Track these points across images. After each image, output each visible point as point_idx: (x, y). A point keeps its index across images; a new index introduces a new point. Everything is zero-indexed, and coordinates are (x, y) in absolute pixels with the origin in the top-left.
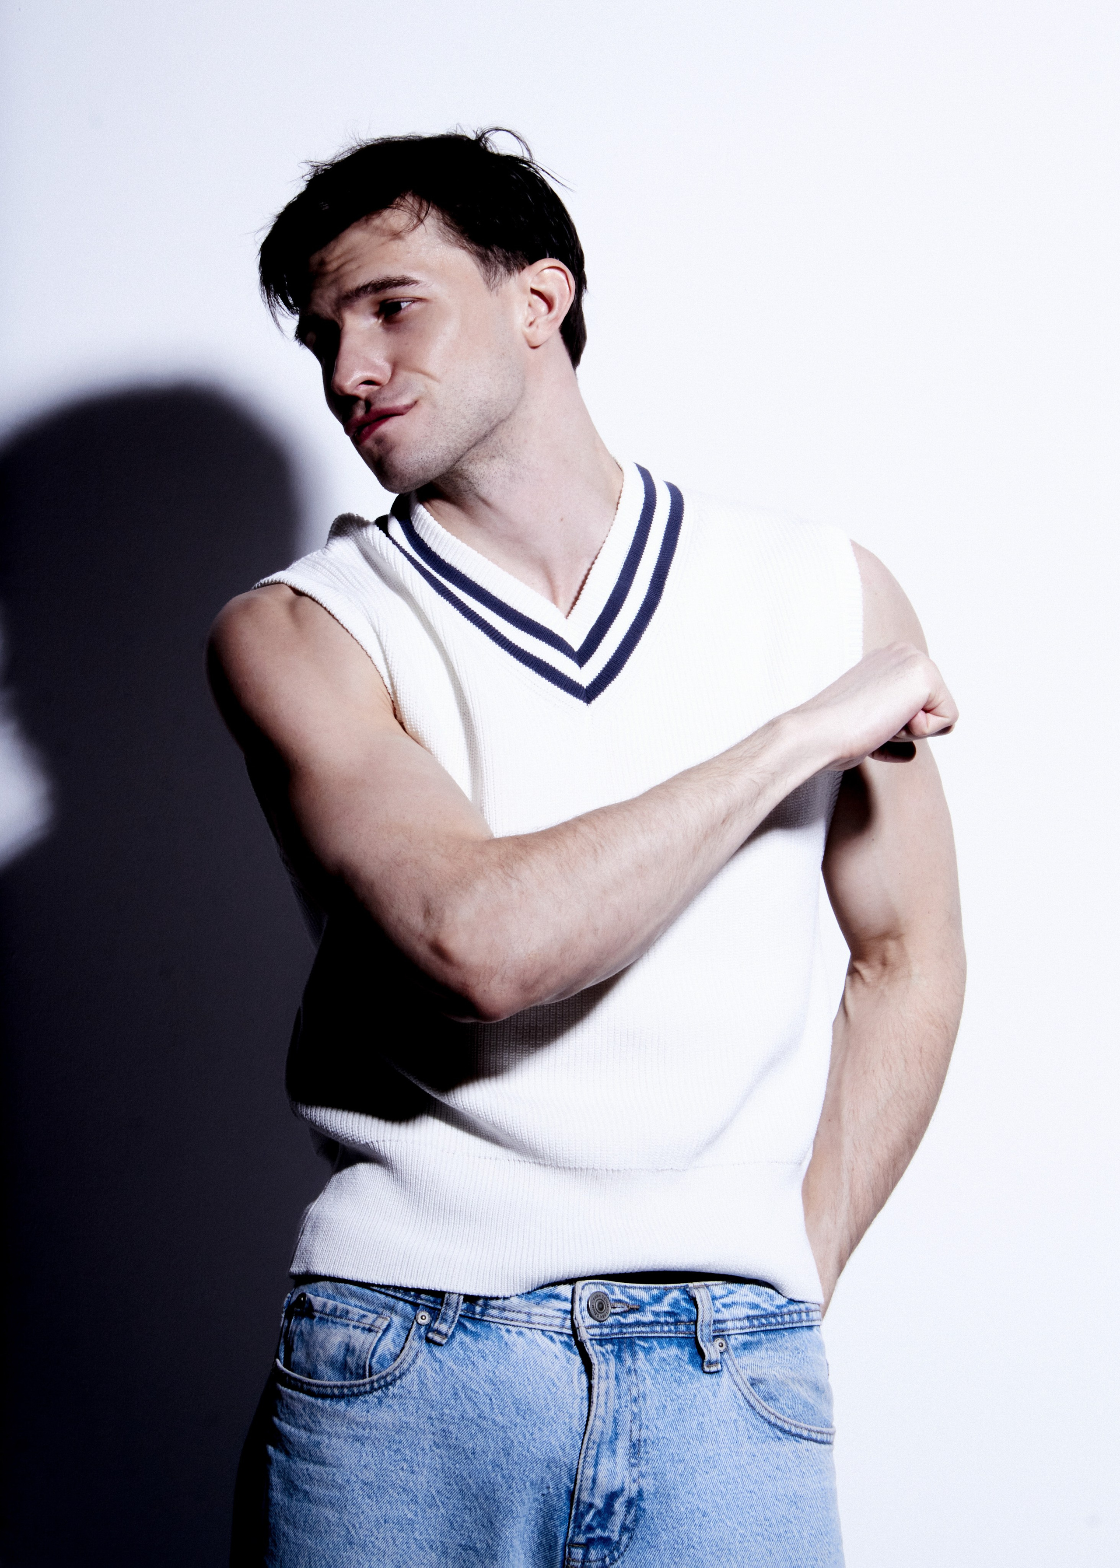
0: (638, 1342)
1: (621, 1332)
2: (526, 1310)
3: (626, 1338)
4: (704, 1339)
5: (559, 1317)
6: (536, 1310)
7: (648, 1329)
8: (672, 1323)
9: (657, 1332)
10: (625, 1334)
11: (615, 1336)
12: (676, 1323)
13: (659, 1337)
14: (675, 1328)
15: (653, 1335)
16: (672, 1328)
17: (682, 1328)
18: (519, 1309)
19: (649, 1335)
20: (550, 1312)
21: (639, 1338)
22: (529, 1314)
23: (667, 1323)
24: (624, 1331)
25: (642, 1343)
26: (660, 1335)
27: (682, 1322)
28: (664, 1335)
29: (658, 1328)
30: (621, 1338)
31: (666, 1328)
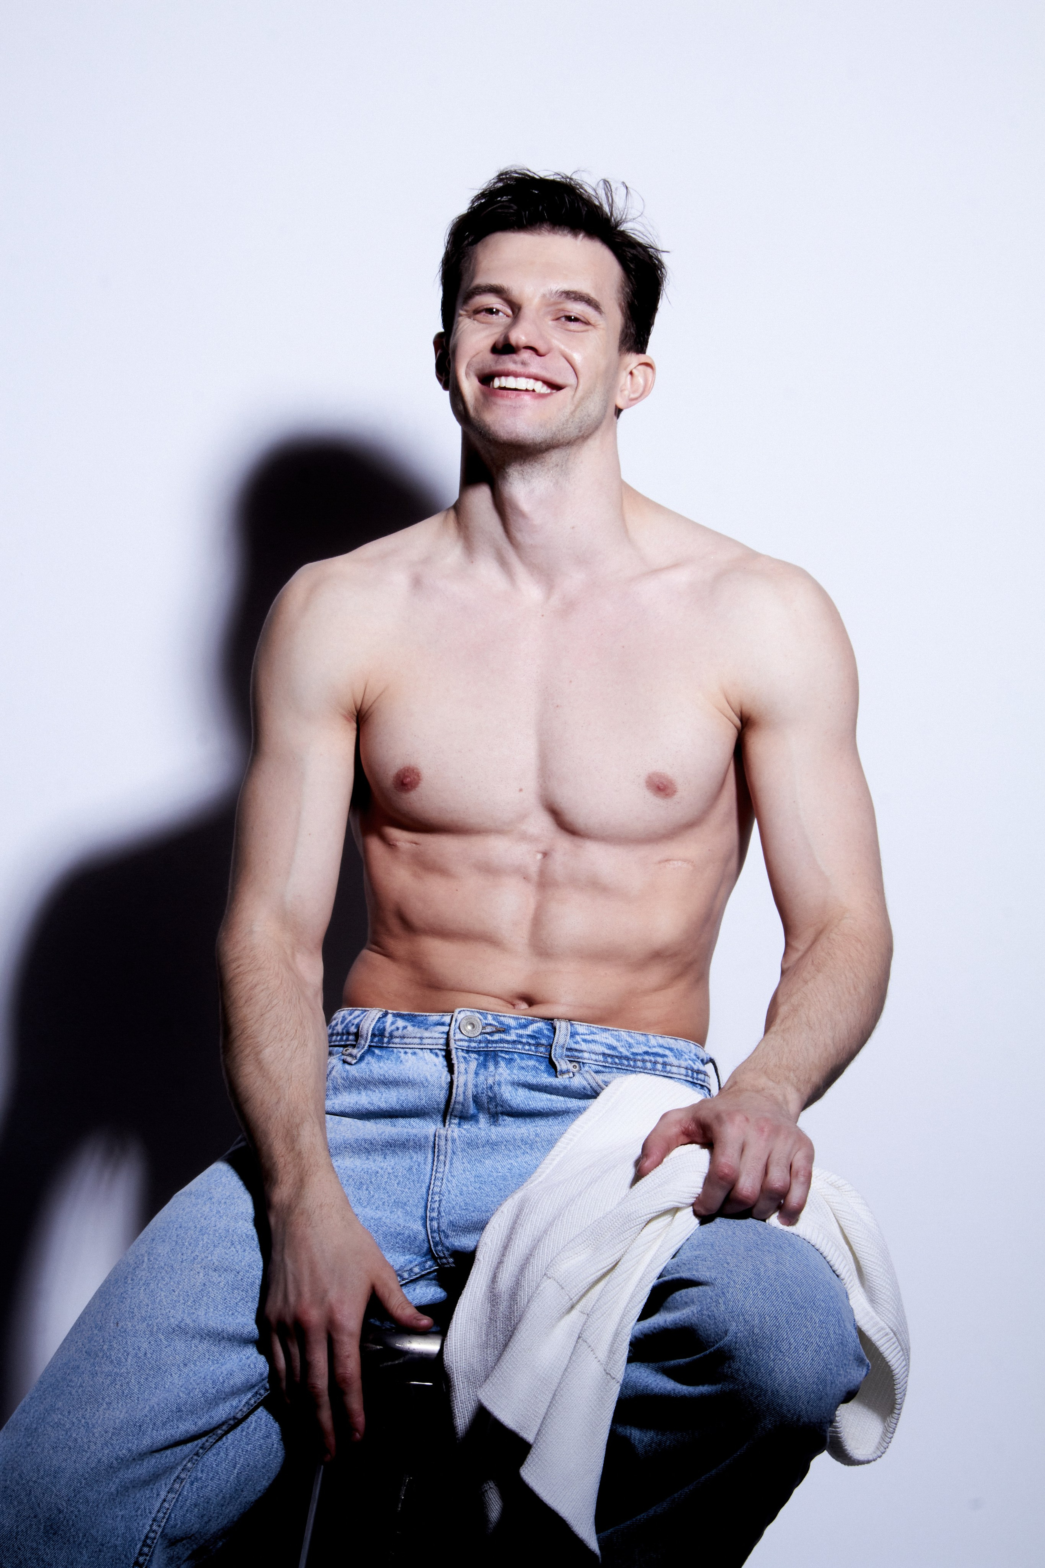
0: (500, 1054)
1: (487, 1047)
2: (419, 1035)
3: (491, 1051)
4: (557, 1056)
5: (442, 1038)
6: (426, 1034)
7: (510, 1046)
8: (534, 1045)
9: (519, 1049)
10: (490, 1048)
11: (481, 1049)
12: (538, 1045)
13: (520, 1053)
14: (535, 1048)
15: (514, 1050)
16: (533, 1048)
17: (542, 1049)
18: (413, 1035)
19: (510, 1050)
20: (437, 1035)
21: (502, 1051)
22: (421, 1038)
23: (529, 1044)
24: (490, 1045)
25: (503, 1055)
26: (520, 1051)
27: (543, 1045)
28: (524, 1052)
29: (520, 1046)
30: (487, 1051)
31: (527, 1047)
